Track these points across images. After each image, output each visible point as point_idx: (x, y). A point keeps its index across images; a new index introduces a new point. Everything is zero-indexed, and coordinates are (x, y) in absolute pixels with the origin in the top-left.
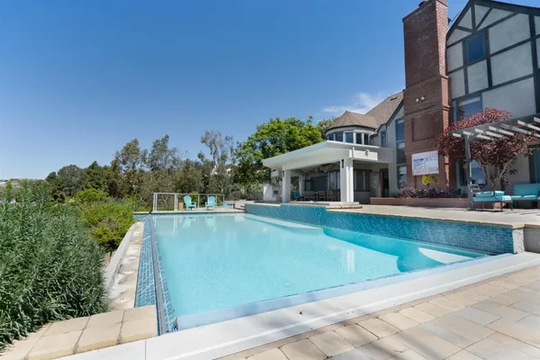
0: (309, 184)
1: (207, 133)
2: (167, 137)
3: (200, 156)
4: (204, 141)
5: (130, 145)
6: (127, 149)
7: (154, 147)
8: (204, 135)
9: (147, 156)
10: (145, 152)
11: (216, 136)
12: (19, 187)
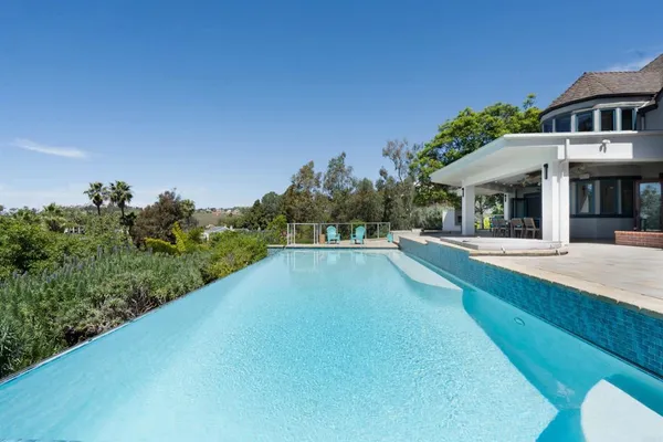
0: (521, 205)
1: (390, 144)
2: (344, 155)
3: (383, 173)
4: (386, 154)
5: (305, 167)
6: (302, 171)
7: (330, 166)
8: (386, 147)
9: (321, 179)
10: (319, 174)
11: (402, 146)
12: (240, 214)
